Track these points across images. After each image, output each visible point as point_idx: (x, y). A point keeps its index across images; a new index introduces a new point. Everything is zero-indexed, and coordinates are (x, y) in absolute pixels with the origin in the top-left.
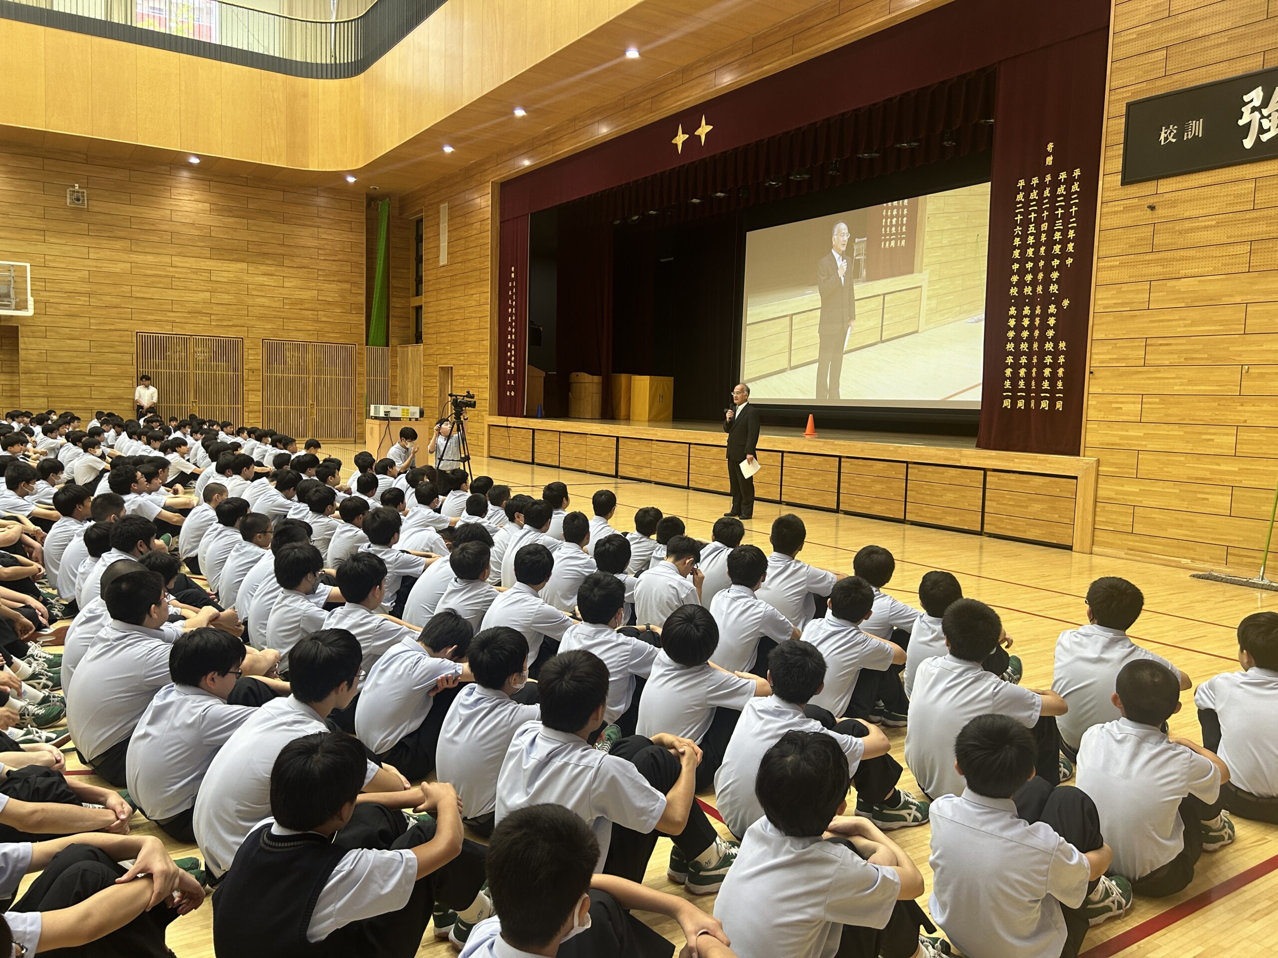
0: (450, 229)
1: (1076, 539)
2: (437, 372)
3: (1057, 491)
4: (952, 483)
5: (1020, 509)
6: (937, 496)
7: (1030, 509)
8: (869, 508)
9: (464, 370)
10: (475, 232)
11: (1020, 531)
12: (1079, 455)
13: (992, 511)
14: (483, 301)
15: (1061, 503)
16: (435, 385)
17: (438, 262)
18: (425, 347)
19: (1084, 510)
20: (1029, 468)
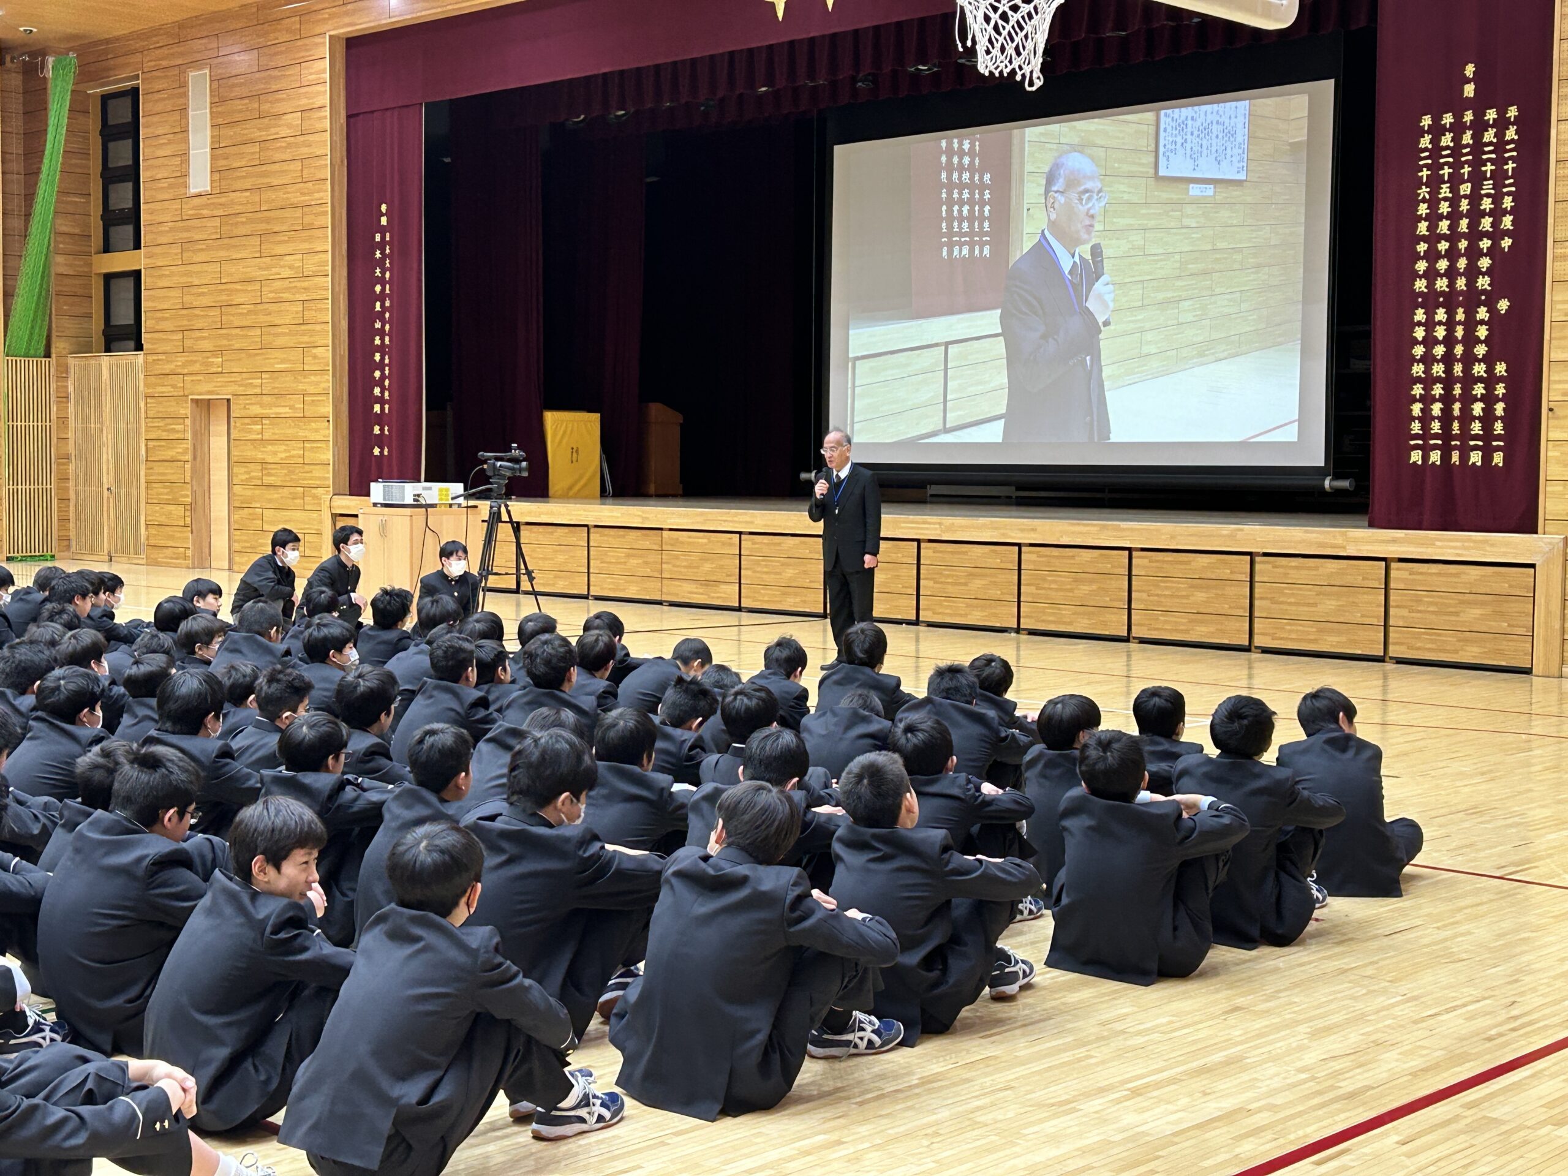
0: (220, 121)
1: (1538, 658)
2: (186, 410)
3: (1504, 588)
4: (1333, 583)
5: (1447, 618)
6: (1308, 605)
7: (1463, 617)
8: (1187, 631)
9: (262, 406)
10: (284, 132)
11: (1448, 651)
12: (1536, 533)
13: (1401, 624)
14: (310, 268)
15: (1512, 605)
16: (180, 436)
17: (186, 186)
18: (150, 358)
19: (1548, 613)
20: (1459, 555)
